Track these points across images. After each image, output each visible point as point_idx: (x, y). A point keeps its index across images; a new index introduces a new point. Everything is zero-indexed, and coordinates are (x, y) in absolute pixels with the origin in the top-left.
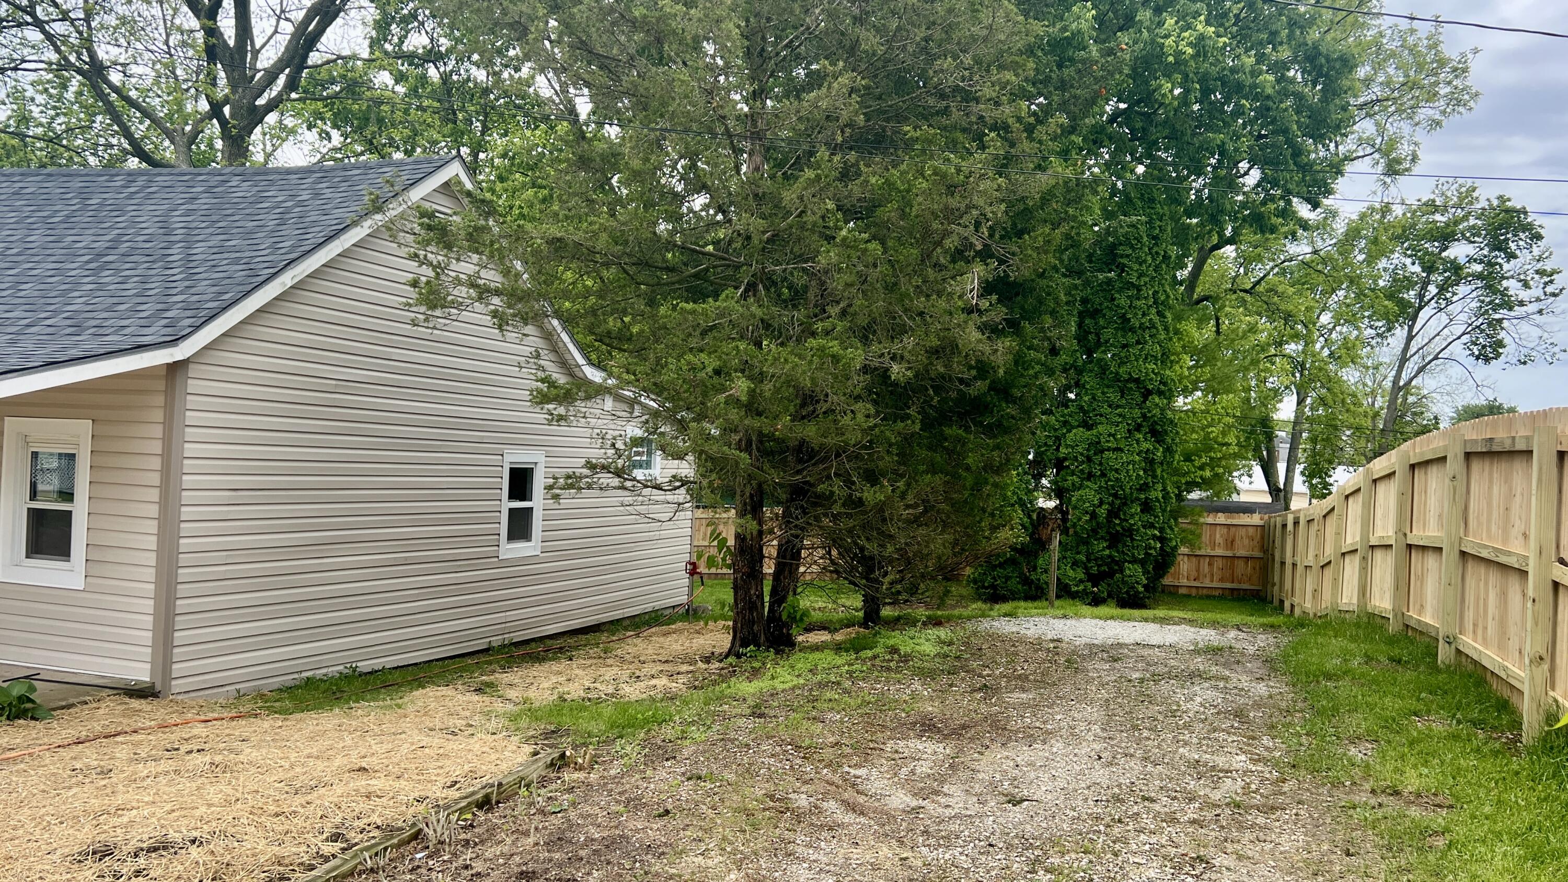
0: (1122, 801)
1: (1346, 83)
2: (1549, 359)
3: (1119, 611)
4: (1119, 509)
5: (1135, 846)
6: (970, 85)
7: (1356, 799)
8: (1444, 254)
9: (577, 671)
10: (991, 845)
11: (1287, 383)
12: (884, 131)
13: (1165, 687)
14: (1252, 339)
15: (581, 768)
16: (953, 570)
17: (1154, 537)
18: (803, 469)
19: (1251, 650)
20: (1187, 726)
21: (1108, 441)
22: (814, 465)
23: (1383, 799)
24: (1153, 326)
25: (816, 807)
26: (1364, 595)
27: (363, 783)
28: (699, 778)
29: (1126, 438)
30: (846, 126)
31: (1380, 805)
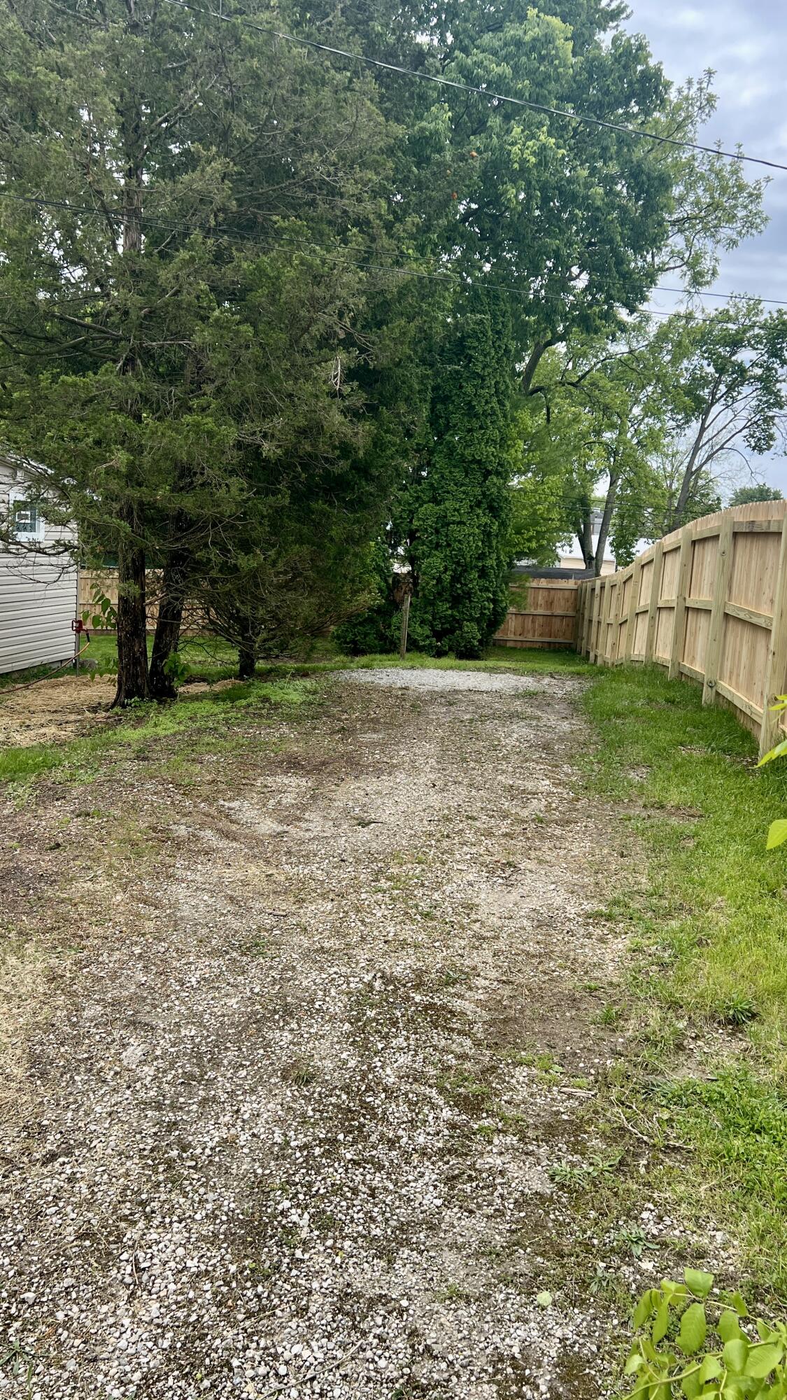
0: (450, 820)
1: (662, 200)
3: (458, 662)
4: (461, 575)
5: (458, 856)
6: (334, 181)
7: (632, 812)
8: (733, 358)
10: (342, 860)
11: (603, 466)
12: (255, 217)
13: (489, 726)
14: (576, 428)
16: (318, 628)
17: (488, 599)
18: (182, 537)
19: (560, 694)
20: (505, 758)
21: (453, 516)
22: (192, 533)
23: (652, 812)
24: (494, 413)
25: (194, 836)
26: (651, 647)
28: (88, 815)
29: (468, 513)
30: (219, 210)
31: (649, 817)
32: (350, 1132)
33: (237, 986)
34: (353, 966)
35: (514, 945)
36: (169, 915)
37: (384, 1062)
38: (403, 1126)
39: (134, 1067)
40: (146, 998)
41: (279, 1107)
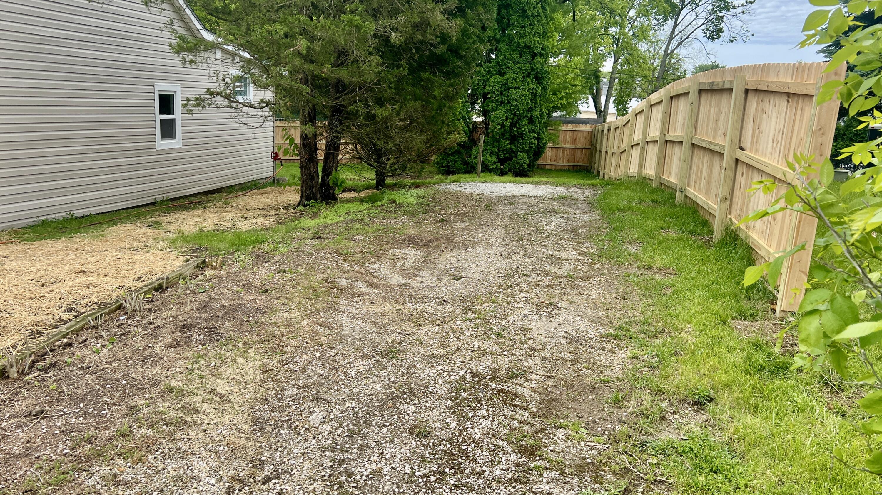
0: (512, 276)
2: (745, 39)
3: (514, 179)
4: (517, 122)
5: (518, 299)
7: (630, 272)
9: (209, 215)
10: (444, 301)
11: (609, 50)
13: (536, 218)
14: (593, 25)
15: (215, 268)
16: (425, 157)
17: (534, 138)
18: (339, 97)
19: (582, 197)
20: (547, 238)
21: (512, 83)
22: (346, 94)
23: (643, 271)
24: (539, 15)
25: (351, 285)
26: (641, 167)
27: (84, 279)
28: (285, 272)
29: (522, 81)
31: (642, 274)
32: (453, 467)
33: (380, 377)
34: (452, 365)
35: (555, 354)
36: (337, 333)
37: (473, 425)
38: (486, 464)
39: (317, 425)
40: (324, 383)
41: (408, 451)
